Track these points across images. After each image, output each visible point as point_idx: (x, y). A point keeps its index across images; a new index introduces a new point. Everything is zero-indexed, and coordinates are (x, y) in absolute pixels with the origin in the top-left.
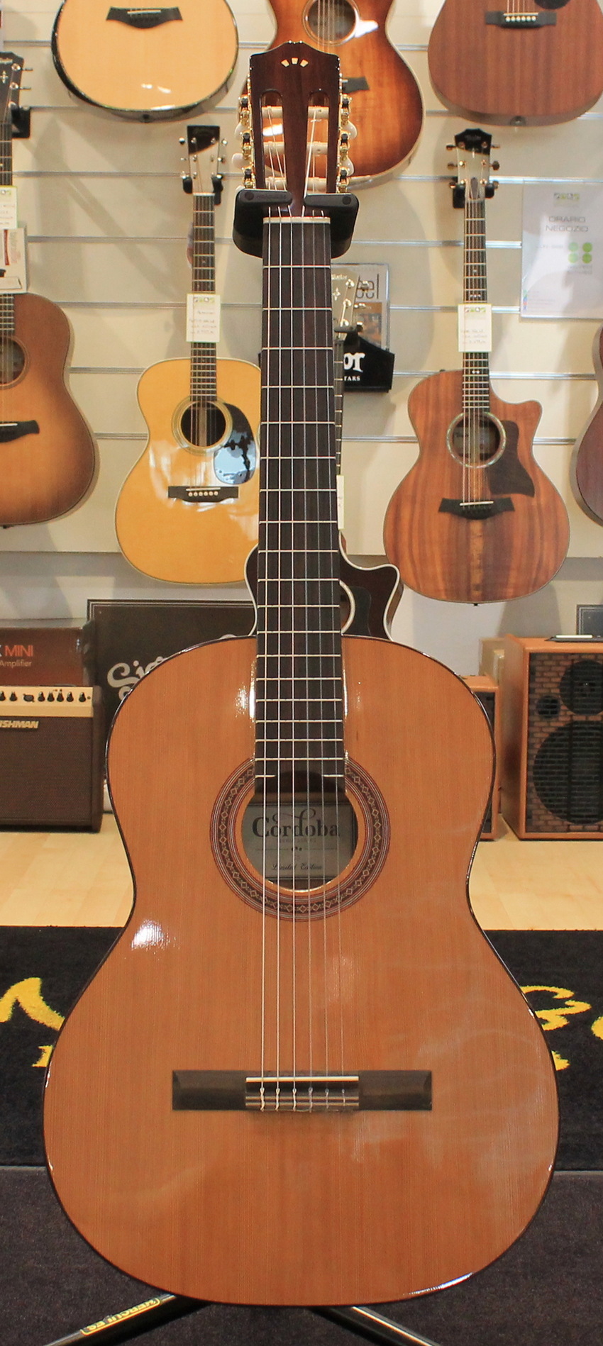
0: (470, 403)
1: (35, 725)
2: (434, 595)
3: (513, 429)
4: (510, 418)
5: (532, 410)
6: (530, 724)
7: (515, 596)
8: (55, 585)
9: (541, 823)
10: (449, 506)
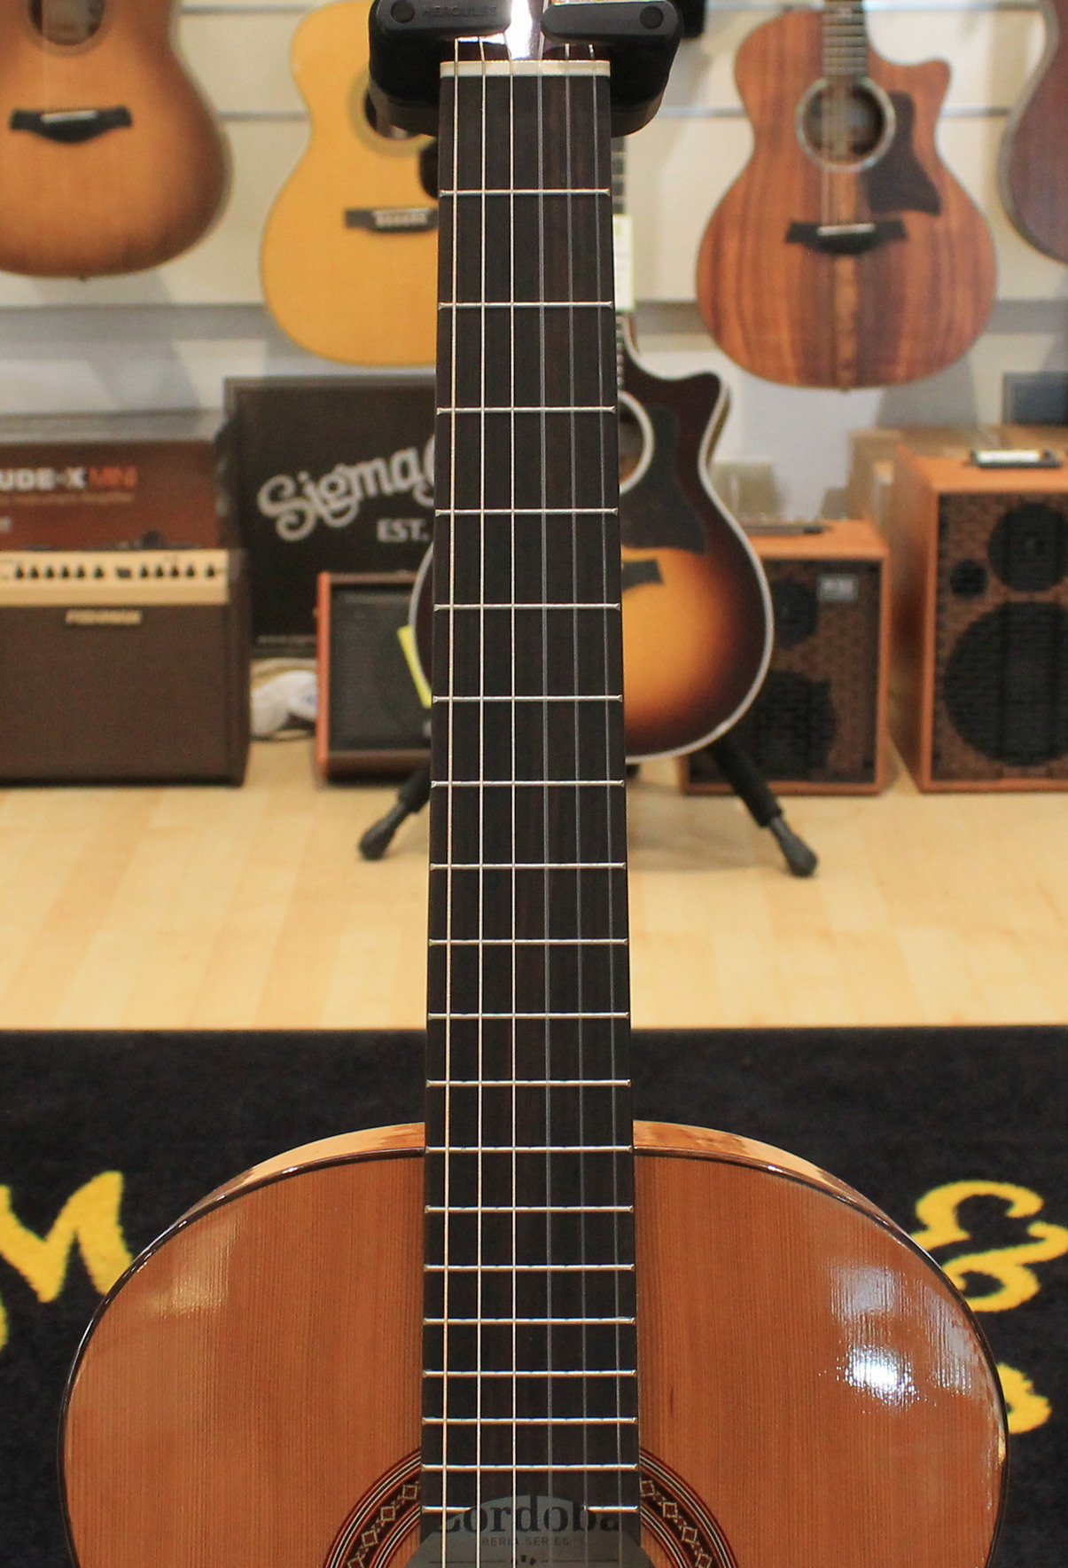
0: (835, 63)
1: (133, 618)
2: (779, 377)
3: (905, 106)
4: (901, 87)
5: (936, 75)
6: (940, 609)
7: (909, 378)
8: (171, 356)
9: (955, 766)
10: (802, 234)
